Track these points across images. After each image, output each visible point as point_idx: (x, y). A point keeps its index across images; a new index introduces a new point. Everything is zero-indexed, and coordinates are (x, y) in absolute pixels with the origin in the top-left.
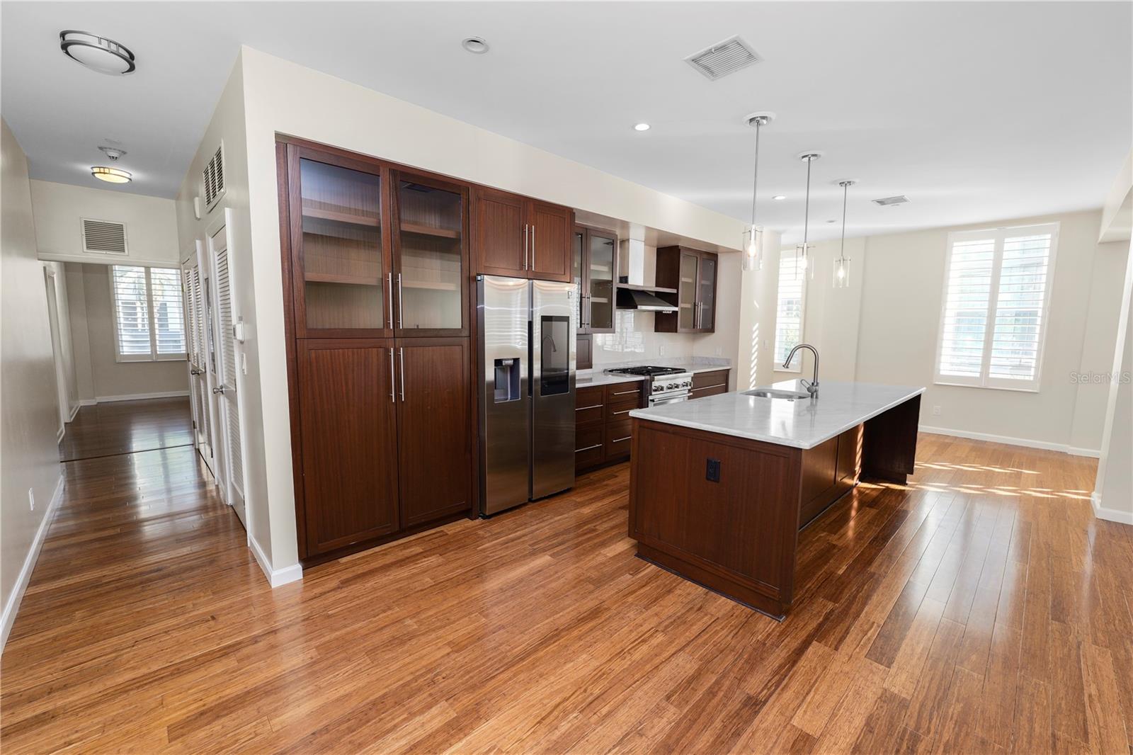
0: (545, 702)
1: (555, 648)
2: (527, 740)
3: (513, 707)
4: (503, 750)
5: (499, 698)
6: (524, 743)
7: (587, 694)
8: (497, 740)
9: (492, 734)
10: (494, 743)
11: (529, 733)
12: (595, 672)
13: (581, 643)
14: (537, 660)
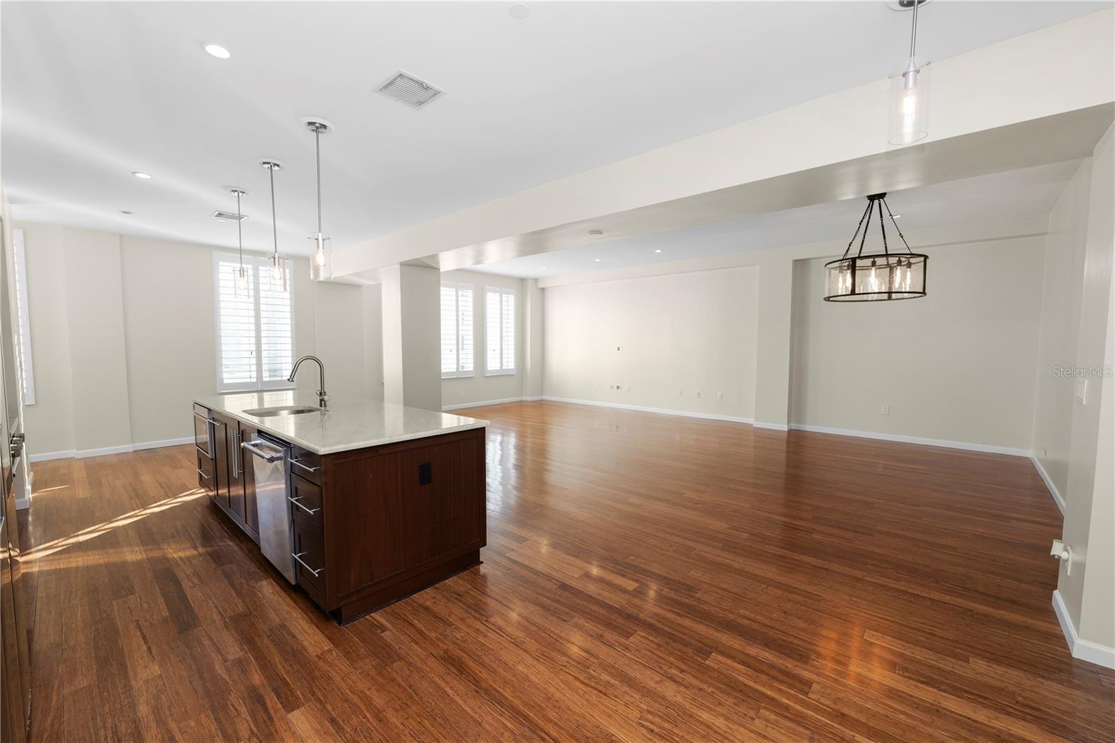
0: (582, 693)
1: (508, 691)
2: (625, 700)
3: (592, 716)
4: (639, 716)
5: (583, 730)
6: (629, 703)
7: (568, 665)
8: (631, 723)
9: (626, 727)
10: (634, 725)
11: (618, 700)
12: (541, 660)
13: (500, 670)
14: (525, 704)
